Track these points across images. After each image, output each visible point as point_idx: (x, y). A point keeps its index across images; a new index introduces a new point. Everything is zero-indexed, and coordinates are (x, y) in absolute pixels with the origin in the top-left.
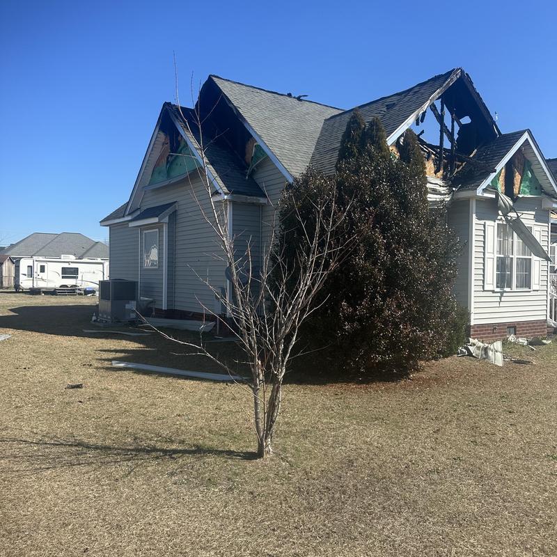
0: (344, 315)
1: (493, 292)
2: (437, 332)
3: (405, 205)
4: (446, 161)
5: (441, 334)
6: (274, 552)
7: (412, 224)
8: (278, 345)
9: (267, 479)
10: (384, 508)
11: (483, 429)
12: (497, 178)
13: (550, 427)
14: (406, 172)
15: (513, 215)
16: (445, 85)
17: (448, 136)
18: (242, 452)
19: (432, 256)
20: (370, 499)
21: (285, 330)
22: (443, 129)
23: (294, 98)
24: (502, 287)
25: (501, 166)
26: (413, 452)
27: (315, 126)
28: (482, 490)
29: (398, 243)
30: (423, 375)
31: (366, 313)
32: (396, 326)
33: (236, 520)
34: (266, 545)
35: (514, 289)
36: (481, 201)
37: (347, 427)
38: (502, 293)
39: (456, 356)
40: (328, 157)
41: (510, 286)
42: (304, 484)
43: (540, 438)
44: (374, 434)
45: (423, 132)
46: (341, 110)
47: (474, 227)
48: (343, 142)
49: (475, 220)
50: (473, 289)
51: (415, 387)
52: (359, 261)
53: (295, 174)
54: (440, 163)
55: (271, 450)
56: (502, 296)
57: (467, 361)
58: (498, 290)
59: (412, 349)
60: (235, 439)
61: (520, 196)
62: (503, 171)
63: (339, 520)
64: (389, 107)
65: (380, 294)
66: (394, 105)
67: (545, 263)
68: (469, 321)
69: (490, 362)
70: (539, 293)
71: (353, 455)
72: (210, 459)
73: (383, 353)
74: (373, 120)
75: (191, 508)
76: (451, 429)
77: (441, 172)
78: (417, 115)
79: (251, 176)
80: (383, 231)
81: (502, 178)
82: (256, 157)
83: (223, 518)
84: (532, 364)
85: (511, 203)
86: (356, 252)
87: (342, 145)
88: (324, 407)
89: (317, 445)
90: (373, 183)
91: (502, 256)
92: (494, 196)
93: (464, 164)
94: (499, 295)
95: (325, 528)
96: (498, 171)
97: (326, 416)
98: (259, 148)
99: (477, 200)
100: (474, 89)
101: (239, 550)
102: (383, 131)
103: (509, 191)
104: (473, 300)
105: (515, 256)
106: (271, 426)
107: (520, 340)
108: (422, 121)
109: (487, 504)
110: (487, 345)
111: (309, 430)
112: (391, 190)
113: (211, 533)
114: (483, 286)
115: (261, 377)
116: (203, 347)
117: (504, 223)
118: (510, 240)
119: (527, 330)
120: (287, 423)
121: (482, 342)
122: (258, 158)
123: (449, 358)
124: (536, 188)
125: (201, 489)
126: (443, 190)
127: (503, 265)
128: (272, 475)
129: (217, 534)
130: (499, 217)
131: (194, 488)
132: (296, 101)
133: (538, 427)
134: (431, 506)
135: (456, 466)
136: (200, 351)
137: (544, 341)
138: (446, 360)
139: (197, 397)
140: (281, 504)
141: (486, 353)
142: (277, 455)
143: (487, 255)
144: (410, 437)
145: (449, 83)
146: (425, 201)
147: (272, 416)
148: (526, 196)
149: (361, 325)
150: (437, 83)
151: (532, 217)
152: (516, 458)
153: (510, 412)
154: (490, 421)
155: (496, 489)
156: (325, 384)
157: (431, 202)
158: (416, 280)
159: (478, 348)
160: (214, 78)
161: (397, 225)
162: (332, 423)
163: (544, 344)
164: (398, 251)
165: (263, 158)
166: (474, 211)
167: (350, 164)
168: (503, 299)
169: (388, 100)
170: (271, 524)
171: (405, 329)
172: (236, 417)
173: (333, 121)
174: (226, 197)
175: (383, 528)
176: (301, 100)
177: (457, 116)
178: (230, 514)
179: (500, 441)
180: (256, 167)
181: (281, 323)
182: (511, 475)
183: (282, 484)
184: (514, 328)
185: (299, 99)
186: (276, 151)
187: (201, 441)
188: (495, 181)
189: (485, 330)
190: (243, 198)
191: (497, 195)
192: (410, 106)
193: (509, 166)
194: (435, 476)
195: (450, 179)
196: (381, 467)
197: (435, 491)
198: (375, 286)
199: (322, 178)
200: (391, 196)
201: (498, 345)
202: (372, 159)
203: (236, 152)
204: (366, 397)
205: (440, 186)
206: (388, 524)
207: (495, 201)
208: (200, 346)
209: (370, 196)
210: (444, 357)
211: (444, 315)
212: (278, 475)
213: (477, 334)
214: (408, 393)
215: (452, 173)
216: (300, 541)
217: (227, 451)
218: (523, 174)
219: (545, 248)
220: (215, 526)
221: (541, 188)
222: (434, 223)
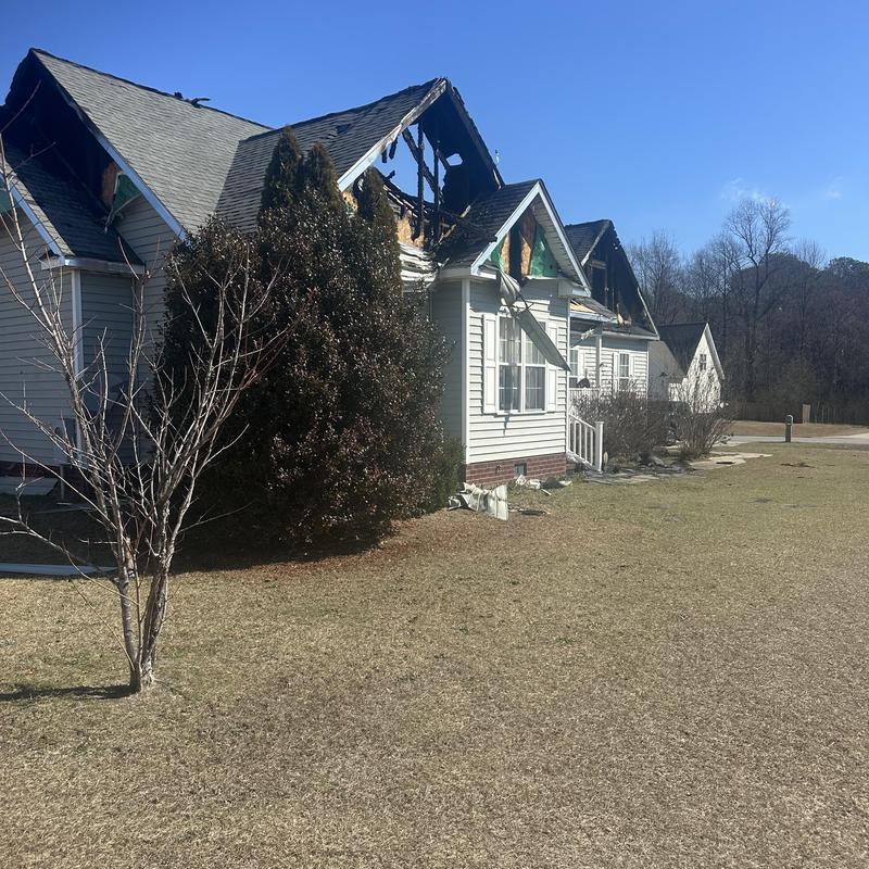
0: (278, 457)
1: (496, 415)
2: (418, 477)
3: (366, 285)
4: (428, 222)
5: (423, 479)
6: (155, 836)
7: (379, 316)
8: (160, 508)
9: (144, 724)
10: (331, 743)
11: (477, 611)
12: (498, 250)
13: (565, 599)
14: (366, 235)
15: (520, 305)
16: (423, 102)
17: (430, 182)
18: (103, 688)
19: (408, 364)
20: (310, 733)
21: (172, 484)
22: (423, 171)
23: (187, 101)
24: (507, 409)
25: (503, 232)
26: (377, 654)
27: (225, 151)
28: (471, 697)
29: (359, 344)
30: (399, 541)
31: (313, 453)
32: (358, 469)
33: (90, 795)
34: (141, 827)
35: (523, 411)
36: (477, 284)
37: (282, 629)
38: (507, 417)
39: (445, 509)
40: (246, 202)
41: (517, 407)
42: (206, 725)
43: (551, 616)
44: (322, 635)
45: (393, 174)
46: (268, 128)
47: (469, 322)
48: (267, 180)
49: (469, 312)
50: (469, 411)
51: (386, 559)
52: (299, 371)
53: (190, 227)
54: (419, 224)
55: (153, 679)
56: (507, 421)
57: (459, 515)
58: (502, 412)
59: (382, 504)
60: (90, 667)
61: (530, 277)
62: (507, 239)
63: (262, 771)
64: (341, 130)
65: (333, 422)
66: (349, 126)
67: (563, 373)
68: (463, 458)
69: (490, 515)
70: (555, 416)
71: (288, 670)
72: (46, 705)
73: (339, 513)
74: (315, 148)
75: (10, 788)
76: (434, 616)
77: (421, 237)
78: (384, 147)
79: (112, 227)
80: (335, 325)
81: (505, 250)
82: (121, 195)
83: (67, 795)
84: (546, 515)
85: (517, 287)
86: (293, 357)
87: (266, 184)
88: (246, 603)
89: (232, 662)
90: (317, 249)
91: (507, 364)
92: (494, 277)
93: (453, 227)
94: (503, 419)
95: (237, 786)
96: (499, 241)
97: (248, 616)
98: (125, 179)
99: (471, 283)
100: (466, 113)
101: (96, 841)
102: (331, 167)
103: (515, 271)
104: (469, 427)
105: (524, 364)
106: (152, 641)
107: (532, 482)
108: (392, 157)
109: (478, 717)
110: (486, 491)
111: (219, 640)
112: (345, 261)
113: (45, 823)
114: (482, 408)
115: (131, 564)
116: (23, 520)
117: (509, 316)
118: (517, 341)
119: (542, 468)
120: (183, 634)
121: (482, 488)
122: (126, 198)
123: (436, 514)
124: (551, 267)
125: (29, 754)
126: (424, 265)
127: (508, 377)
128: (153, 718)
129: (55, 822)
130: (502, 308)
131: (16, 754)
132: (191, 107)
133: (549, 601)
134: (400, 730)
135: (438, 667)
136: (19, 527)
137: (563, 483)
138: (432, 516)
139: (24, 606)
140: (168, 759)
141: (486, 503)
142: (164, 685)
143: (486, 363)
144: (375, 633)
145: (429, 100)
146: (398, 280)
147: (153, 625)
148: (537, 278)
149: (306, 471)
150: (412, 98)
151: (546, 308)
152: (518, 647)
153: (514, 583)
154: (487, 598)
155: (490, 694)
156: (249, 567)
157: (406, 282)
158: (386, 400)
159: (476, 496)
160: (39, 55)
161: (356, 316)
162: (258, 626)
163: (562, 486)
164: (360, 357)
165: (134, 200)
166: (468, 299)
167: (280, 216)
168: (509, 425)
169: (340, 119)
170: (151, 793)
171: (372, 474)
172: (93, 633)
173: (253, 143)
174: (67, 262)
175: (329, 772)
176: (198, 106)
177: (442, 152)
178: (80, 787)
179: (499, 626)
180: (122, 212)
181: (163, 475)
182: (511, 671)
183: (171, 729)
184: (522, 465)
185: (195, 103)
186: (157, 187)
187: (28, 678)
188: (496, 254)
189: (486, 471)
190: (100, 265)
191: (499, 275)
192: (372, 131)
193: (515, 233)
194: (408, 686)
195: (434, 249)
196: (329, 682)
197: (406, 708)
198: (326, 411)
199: (234, 236)
200: (346, 271)
201: (502, 491)
202: (313, 210)
203: (84, 185)
204: (313, 581)
205: (420, 259)
206: (336, 766)
207: (496, 284)
208: (18, 519)
209: (312, 269)
210: (428, 513)
211: (427, 451)
212: (163, 716)
213: (475, 477)
214: (376, 568)
215: (436, 240)
216: (198, 812)
217: (76, 689)
218: (533, 246)
219: (563, 353)
220: (53, 811)
221: (558, 267)
222: (410, 315)
